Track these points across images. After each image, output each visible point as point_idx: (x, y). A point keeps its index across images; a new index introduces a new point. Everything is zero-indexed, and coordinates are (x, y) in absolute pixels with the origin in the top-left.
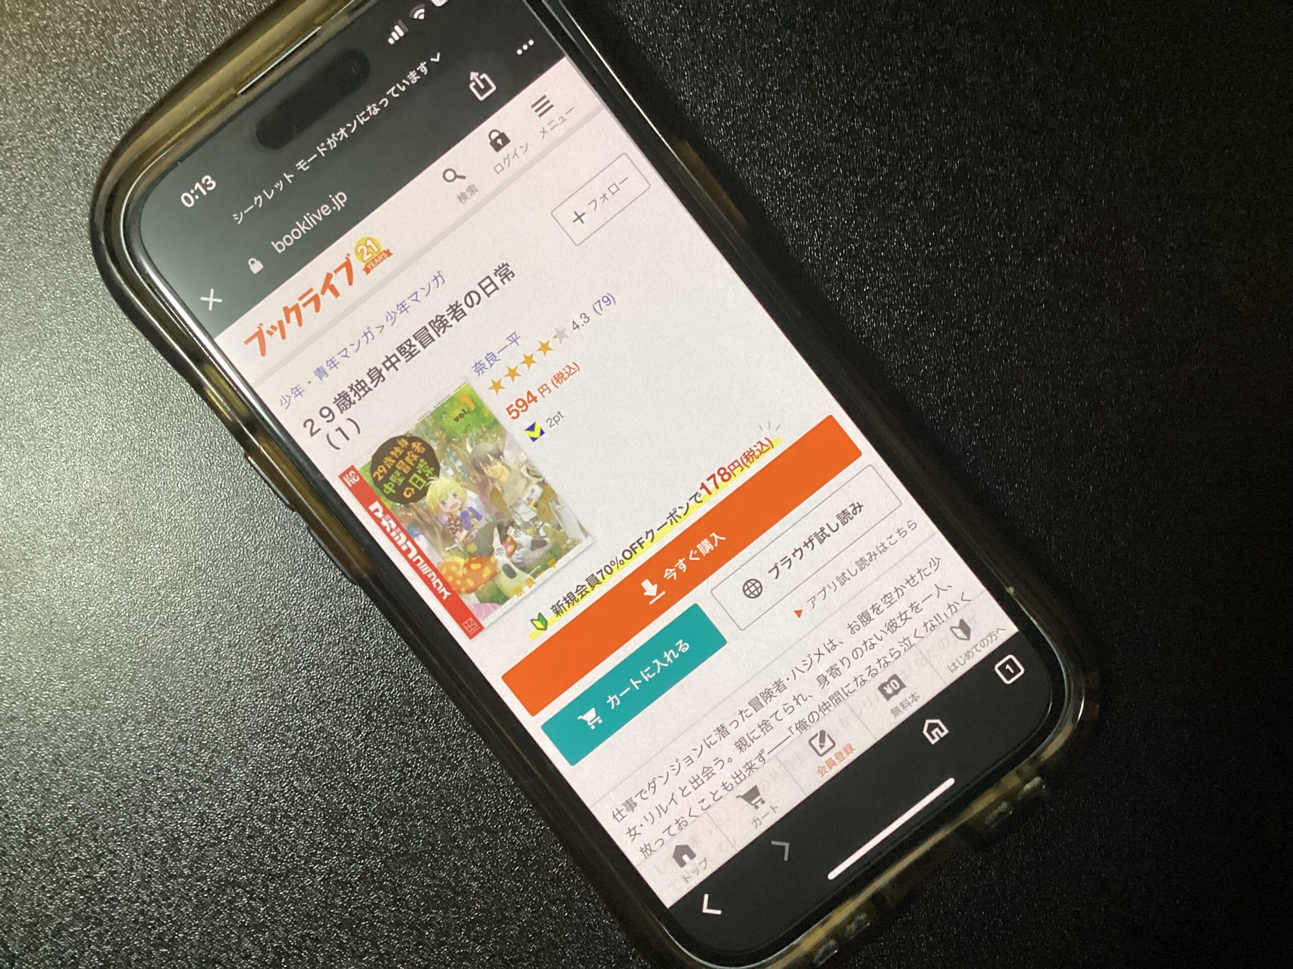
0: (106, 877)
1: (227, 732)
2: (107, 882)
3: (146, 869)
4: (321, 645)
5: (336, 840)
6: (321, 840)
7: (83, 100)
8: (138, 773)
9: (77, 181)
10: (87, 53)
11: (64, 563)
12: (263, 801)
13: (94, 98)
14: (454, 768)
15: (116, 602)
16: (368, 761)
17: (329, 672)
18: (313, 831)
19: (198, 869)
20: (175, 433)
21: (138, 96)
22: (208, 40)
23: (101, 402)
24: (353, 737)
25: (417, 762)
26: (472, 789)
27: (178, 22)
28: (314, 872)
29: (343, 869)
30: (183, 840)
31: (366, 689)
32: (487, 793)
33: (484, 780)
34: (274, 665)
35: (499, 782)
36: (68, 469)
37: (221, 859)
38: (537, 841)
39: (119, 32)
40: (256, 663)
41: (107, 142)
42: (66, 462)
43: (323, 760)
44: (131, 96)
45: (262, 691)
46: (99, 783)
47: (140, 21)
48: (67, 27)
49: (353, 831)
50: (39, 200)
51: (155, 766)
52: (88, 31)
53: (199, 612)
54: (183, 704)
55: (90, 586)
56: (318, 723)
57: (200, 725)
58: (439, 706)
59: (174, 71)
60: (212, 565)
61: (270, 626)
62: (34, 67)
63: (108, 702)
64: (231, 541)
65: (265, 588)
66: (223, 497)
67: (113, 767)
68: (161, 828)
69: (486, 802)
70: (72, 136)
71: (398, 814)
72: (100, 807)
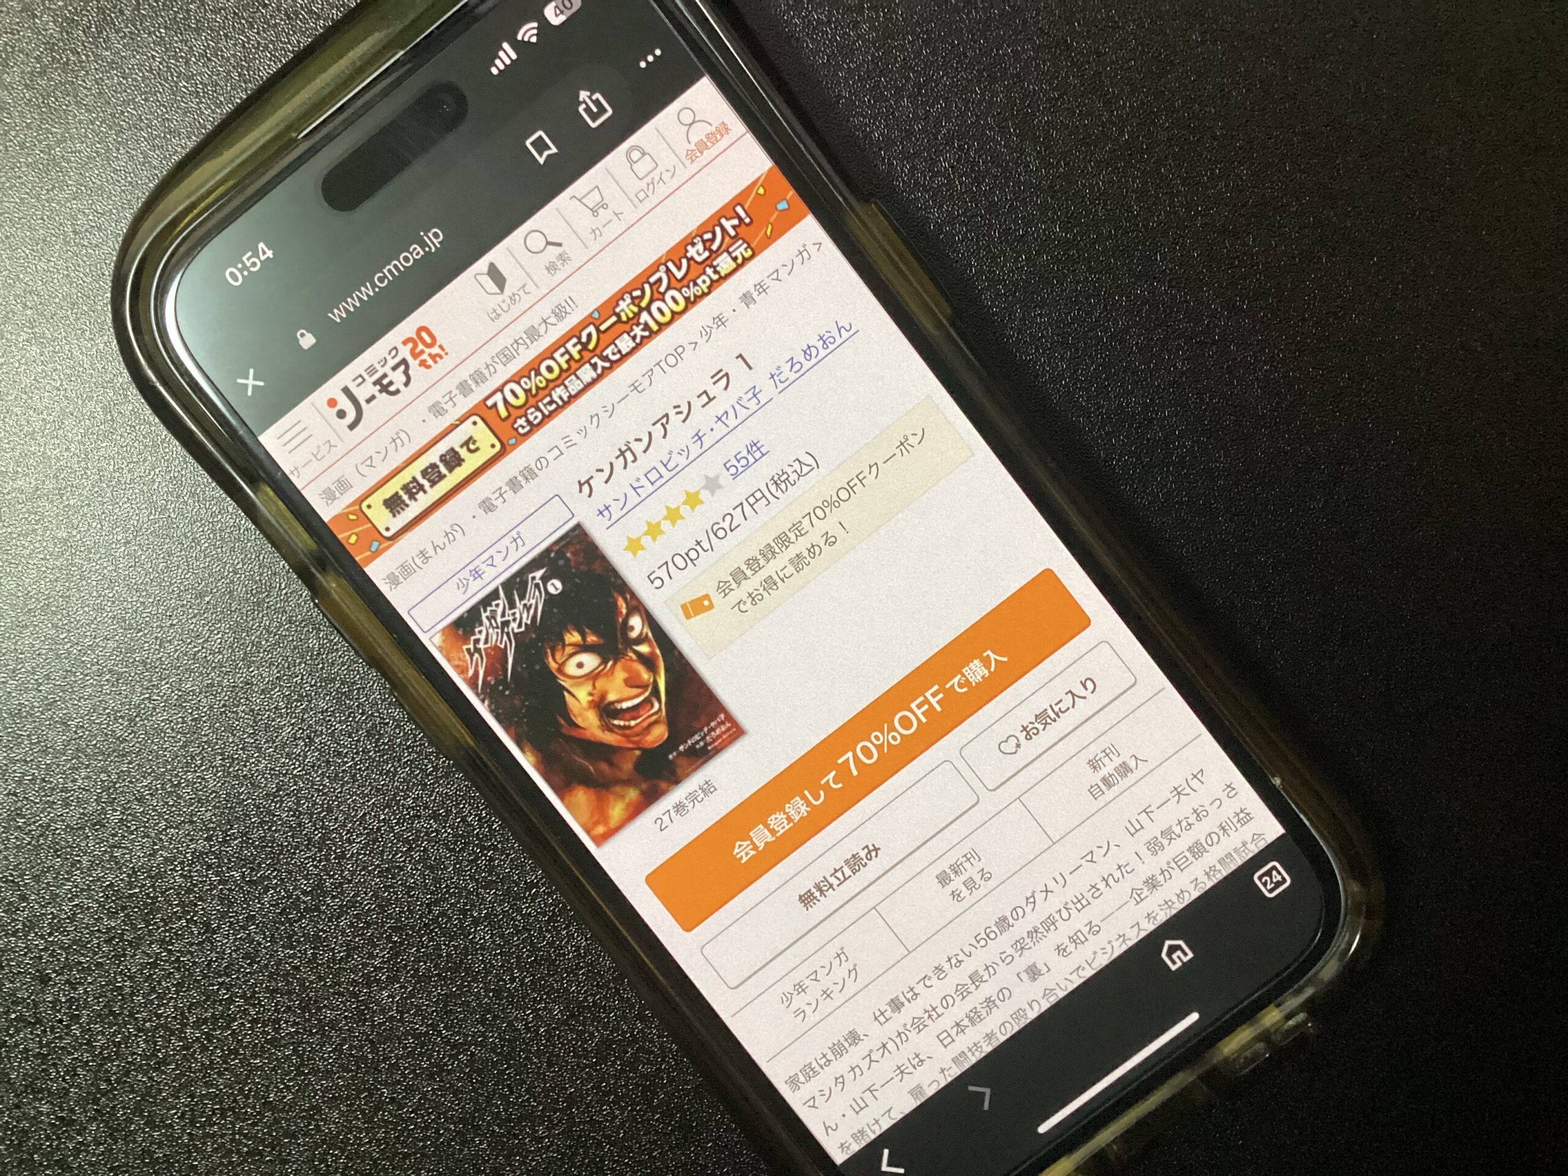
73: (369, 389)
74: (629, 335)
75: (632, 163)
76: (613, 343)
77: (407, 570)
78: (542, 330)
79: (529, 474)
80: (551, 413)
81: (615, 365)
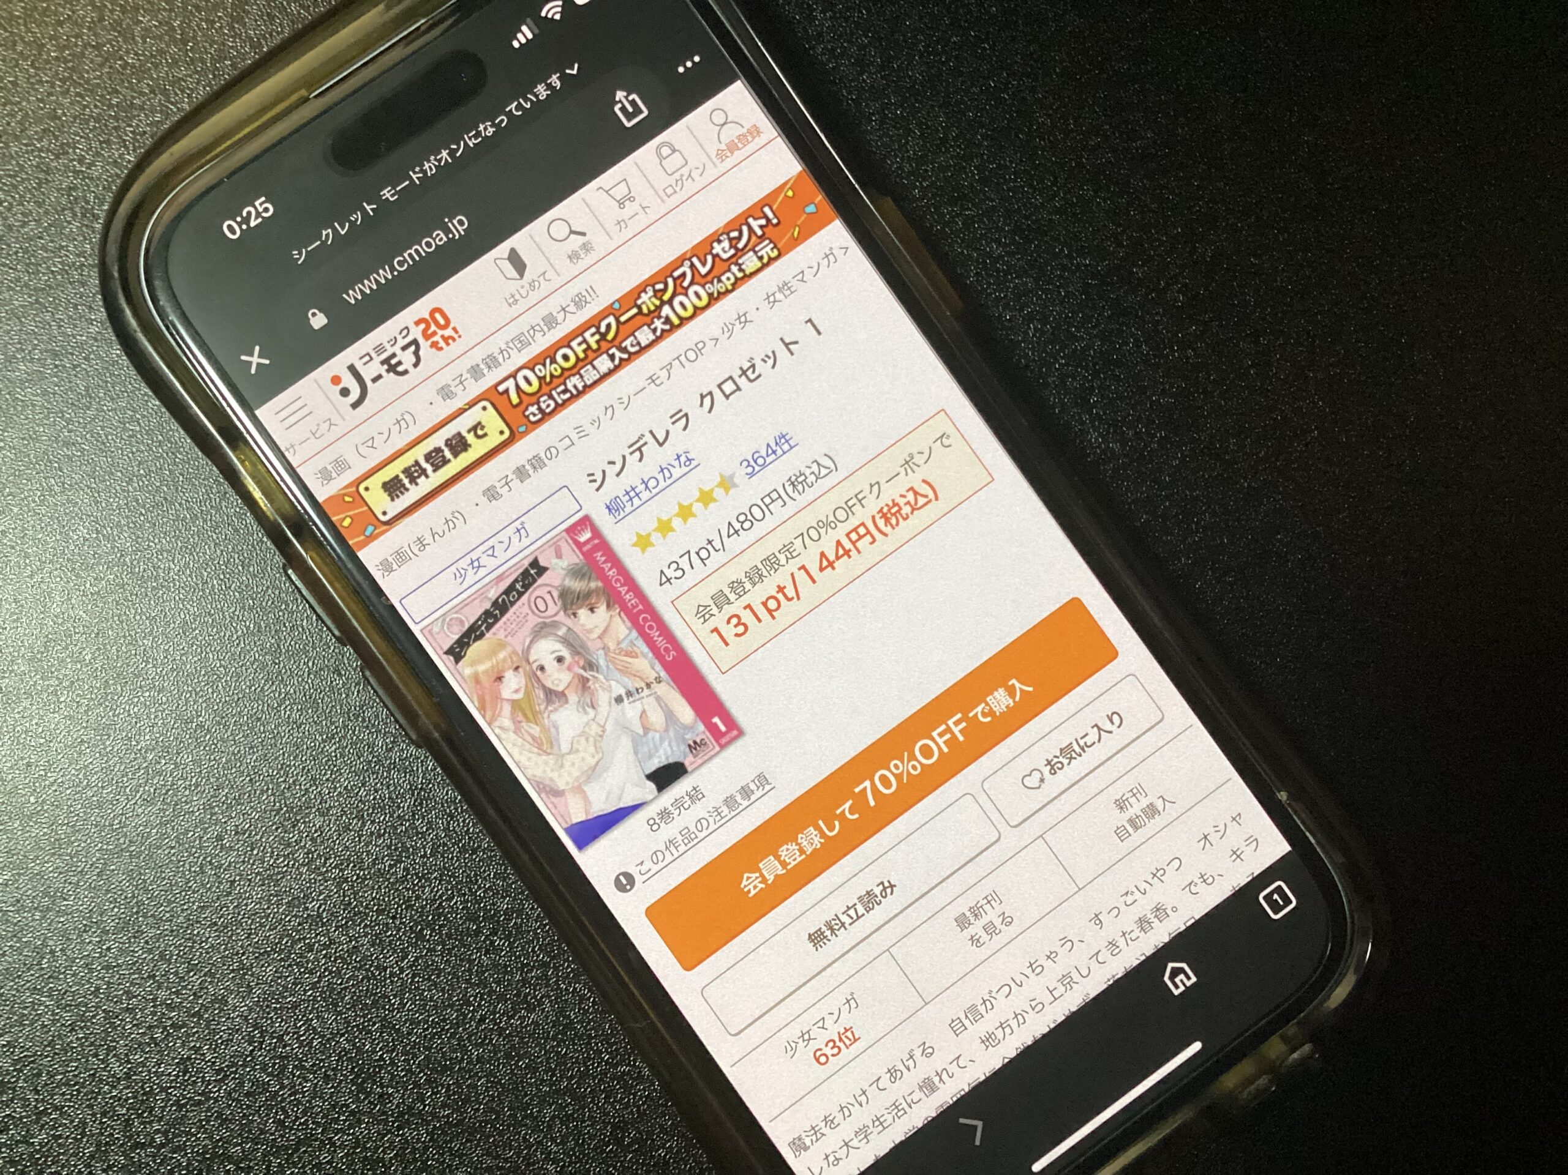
0: (47, 1143)
1: (225, 950)
2: (48, 1151)
3: (102, 1134)
4: (360, 836)
5: (366, 1102)
6: (345, 1100)
7: (85, 107)
8: (100, 1002)
9: (72, 209)
10: (98, 47)
11: (19, 713)
12: (270, 1044)
13: (103, 105)
14: (531, 1009)
15: (86, 767)
16: (415, 996)
17: (369, 873)
18: (335, 1088)
19: (175, 1136)
20: (180, 544)
21: (161, 105)
22: (258, 39)
23: (83, 499)
24: (397, 962)
25: (481, 1000)
26: (553, 1039)
27: (219, 14)
28: (333, 1144)
29: (375, 1141)
30: (157, 1094)
31: (418, 898)
32: (574, 1044)
33: (570, 1026)
34: (295, 860)
35: (591, 1030)
36: (32, 586)
37: (208, 1122)
38: (638, 1110)
39: (142, 22)
40: (271, 857)
41: (115, 161)
42: (31, 577)
43: (355, 992)
44: (152, 105)
45: (276, 896)
46: (46, 1013)
47: (171, 10)
48: (73, 12)
49: (390, 1091)
50: (19, 231)
51: (125, 992)
52: (101, 19)
53: (197, 785)
54: (168, 909)
55: (52, 745)
56: (351, 941)
57: (189, 939)
58: (515, 923)
59: (211, 76)
60: (219, 723)
61: (292, 808)
62: (26, 60)
63: (65, 903)
64: (247, 691)
65: (289, 756)
66: (240, 633)
67: (66, 991)
68: (128, 1076)
69: (572, 1057)
70: (71, 151)
71: (451, 1069)
72: (46, 1046)
73: (375, 368)
74: (649, 326)
75: (661, 158)
76: (633, 334)
77: (401, 557)
78: (560, 317)
79: (537, 463)
80: (565, 401)
81: (633, 357)
